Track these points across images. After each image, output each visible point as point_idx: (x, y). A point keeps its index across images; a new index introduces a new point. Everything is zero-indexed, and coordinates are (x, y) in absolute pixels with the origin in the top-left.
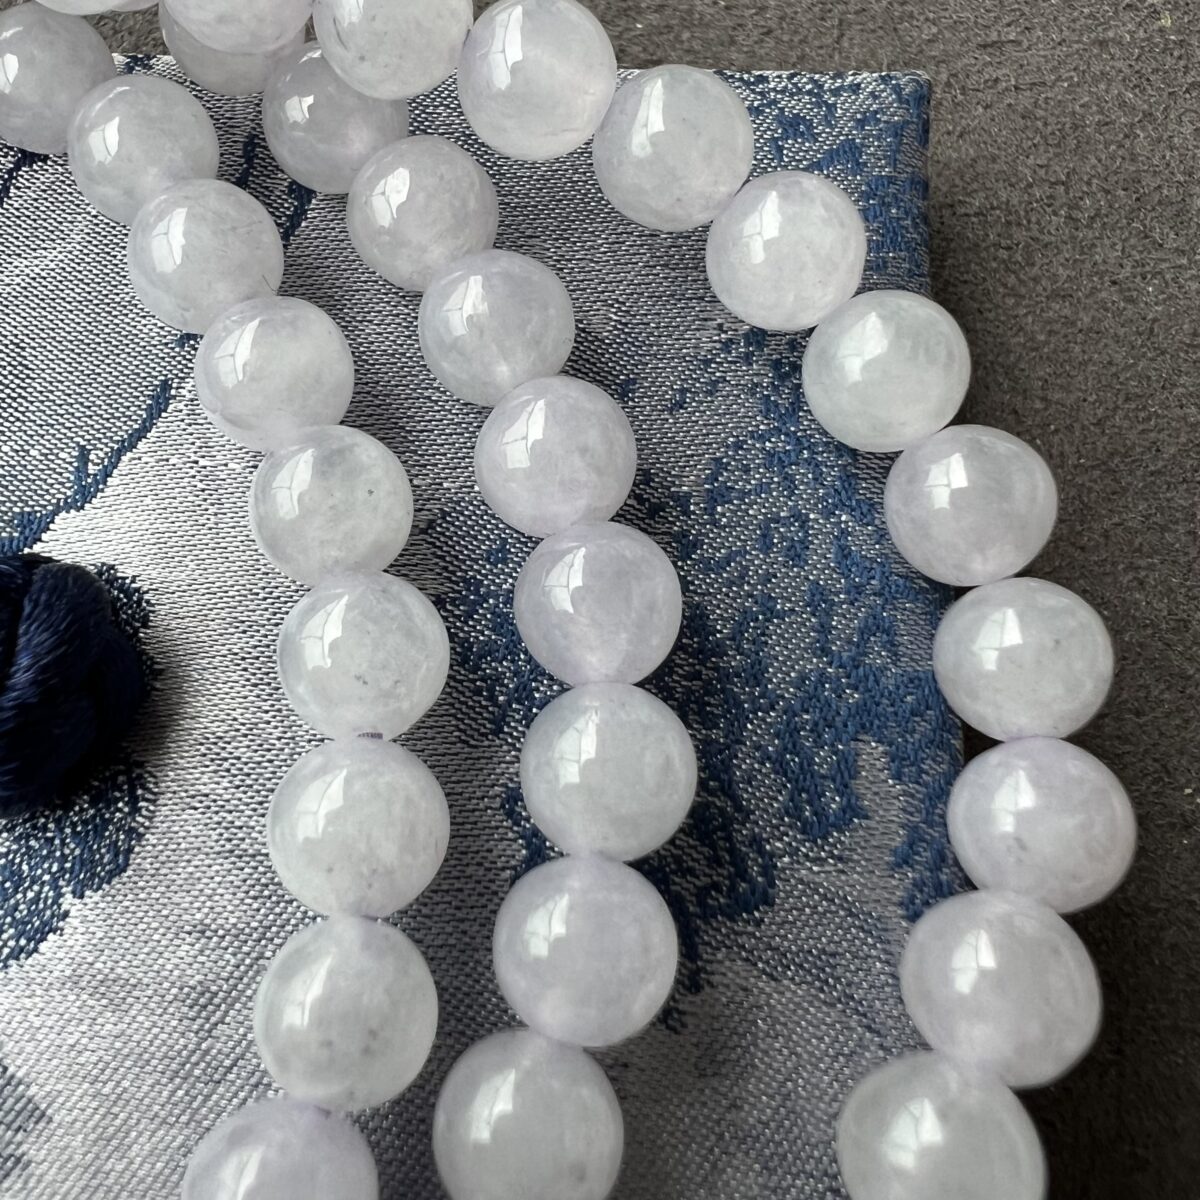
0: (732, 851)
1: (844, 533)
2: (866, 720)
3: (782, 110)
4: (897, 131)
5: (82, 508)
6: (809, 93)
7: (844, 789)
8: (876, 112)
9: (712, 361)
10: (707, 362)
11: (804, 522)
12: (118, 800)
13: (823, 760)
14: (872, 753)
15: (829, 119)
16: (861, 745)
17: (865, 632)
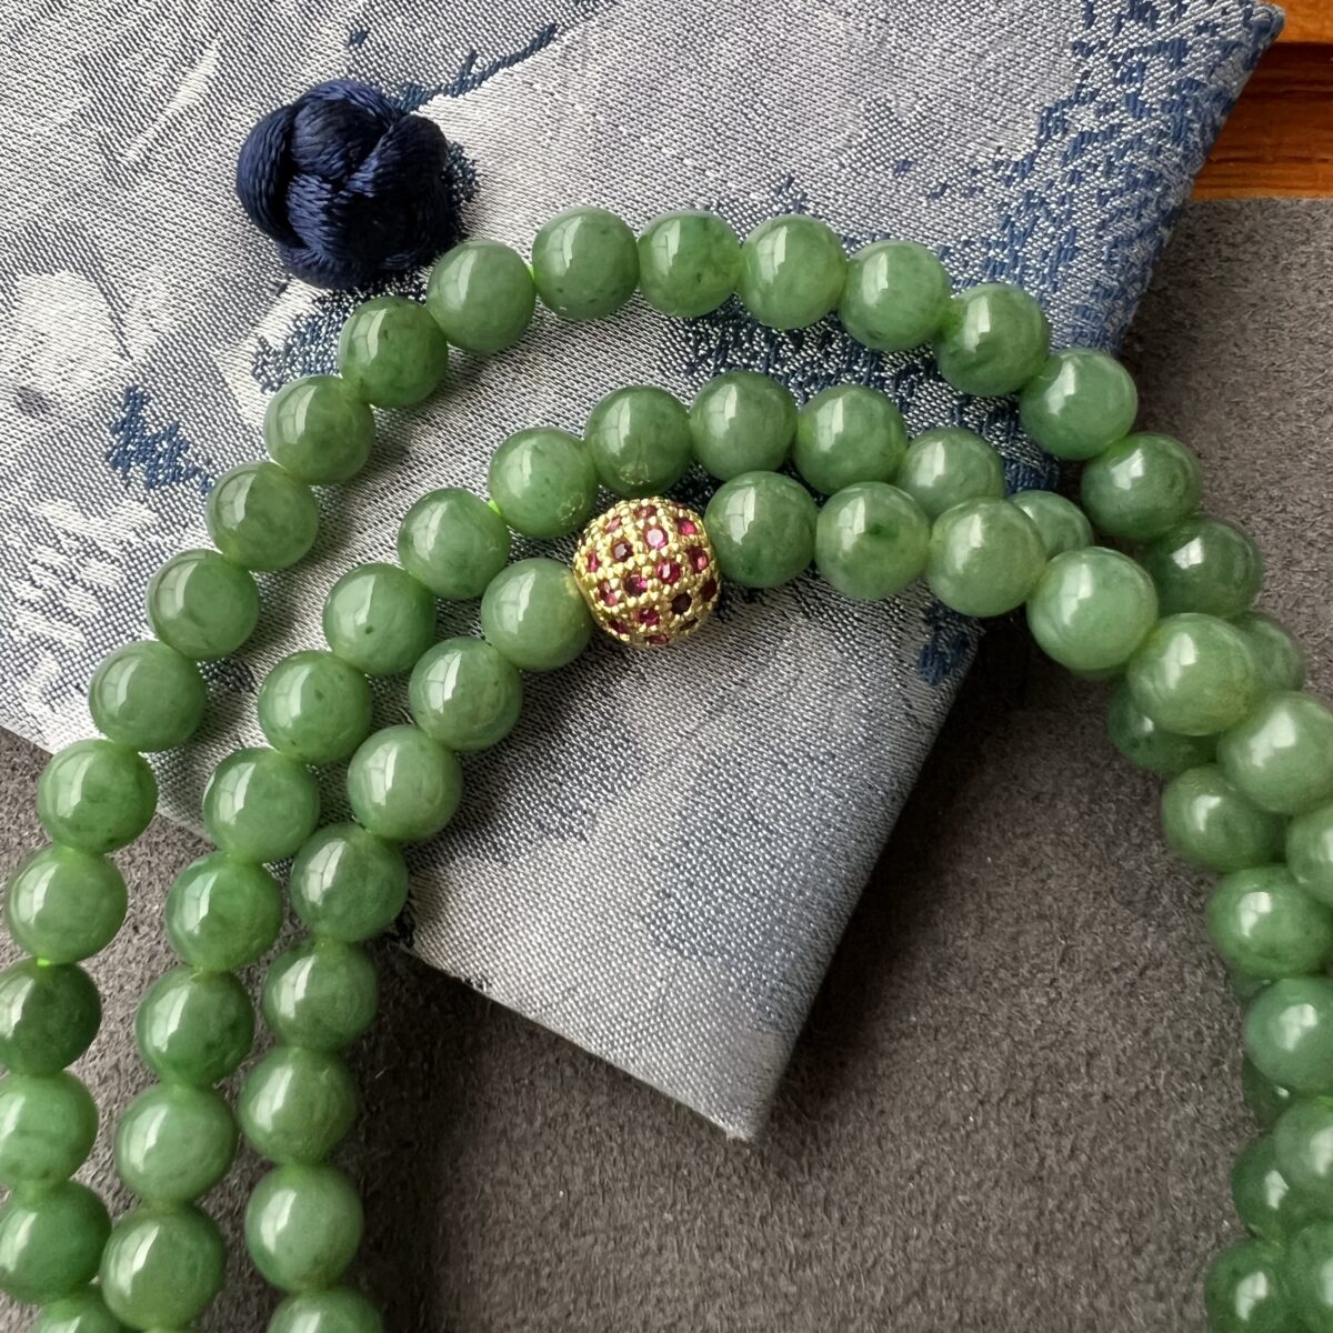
5: (456, 96)
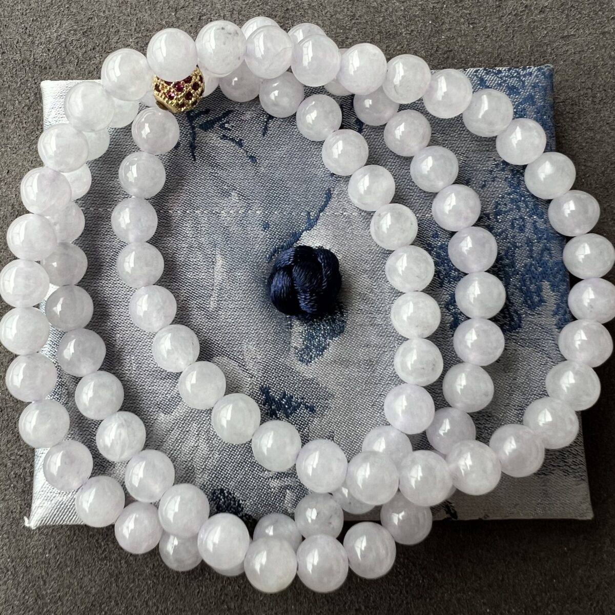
0: (509, 314)
1: (536, 222)
2: (544, 275)
3: (508, 84)
4: (545, 89)
5: (310, 230)
6: (516, 77)
7: (539, 295)
8: (538, 83)
9: (492, 171)
10: (491, 171)
11: (523, 219)
12: (337, 313)
13: (532, 287)
14: (546, 285)
15: (523, 86)
16: (543, 283)
17: (543, 251)
